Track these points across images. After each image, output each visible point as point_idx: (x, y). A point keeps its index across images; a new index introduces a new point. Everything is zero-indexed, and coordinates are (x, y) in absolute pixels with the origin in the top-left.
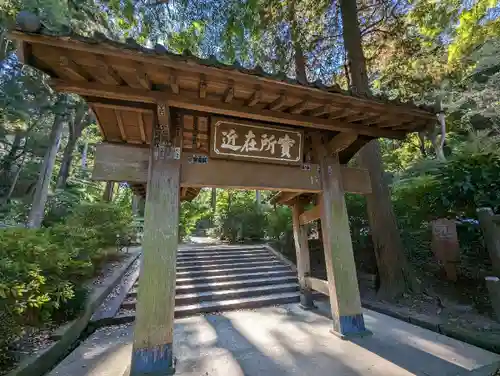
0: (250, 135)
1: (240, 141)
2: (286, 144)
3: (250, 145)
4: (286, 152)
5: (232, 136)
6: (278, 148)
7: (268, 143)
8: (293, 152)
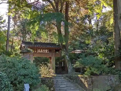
0: (42, 50)
1: (40, 51)
2: (46, 51)
3: (42, 51)
4: (46, 52)
5: (39, 50)
6: (45, 51)
7: (44, 51)
8: (47, 52)
